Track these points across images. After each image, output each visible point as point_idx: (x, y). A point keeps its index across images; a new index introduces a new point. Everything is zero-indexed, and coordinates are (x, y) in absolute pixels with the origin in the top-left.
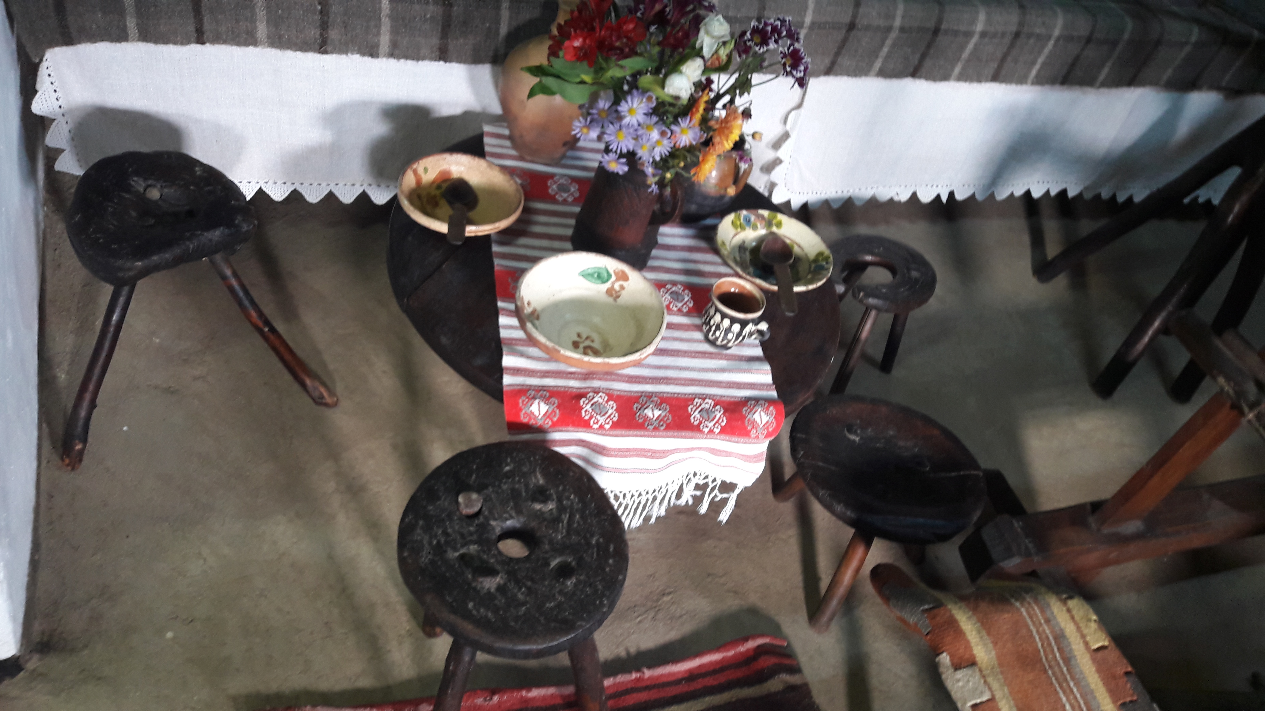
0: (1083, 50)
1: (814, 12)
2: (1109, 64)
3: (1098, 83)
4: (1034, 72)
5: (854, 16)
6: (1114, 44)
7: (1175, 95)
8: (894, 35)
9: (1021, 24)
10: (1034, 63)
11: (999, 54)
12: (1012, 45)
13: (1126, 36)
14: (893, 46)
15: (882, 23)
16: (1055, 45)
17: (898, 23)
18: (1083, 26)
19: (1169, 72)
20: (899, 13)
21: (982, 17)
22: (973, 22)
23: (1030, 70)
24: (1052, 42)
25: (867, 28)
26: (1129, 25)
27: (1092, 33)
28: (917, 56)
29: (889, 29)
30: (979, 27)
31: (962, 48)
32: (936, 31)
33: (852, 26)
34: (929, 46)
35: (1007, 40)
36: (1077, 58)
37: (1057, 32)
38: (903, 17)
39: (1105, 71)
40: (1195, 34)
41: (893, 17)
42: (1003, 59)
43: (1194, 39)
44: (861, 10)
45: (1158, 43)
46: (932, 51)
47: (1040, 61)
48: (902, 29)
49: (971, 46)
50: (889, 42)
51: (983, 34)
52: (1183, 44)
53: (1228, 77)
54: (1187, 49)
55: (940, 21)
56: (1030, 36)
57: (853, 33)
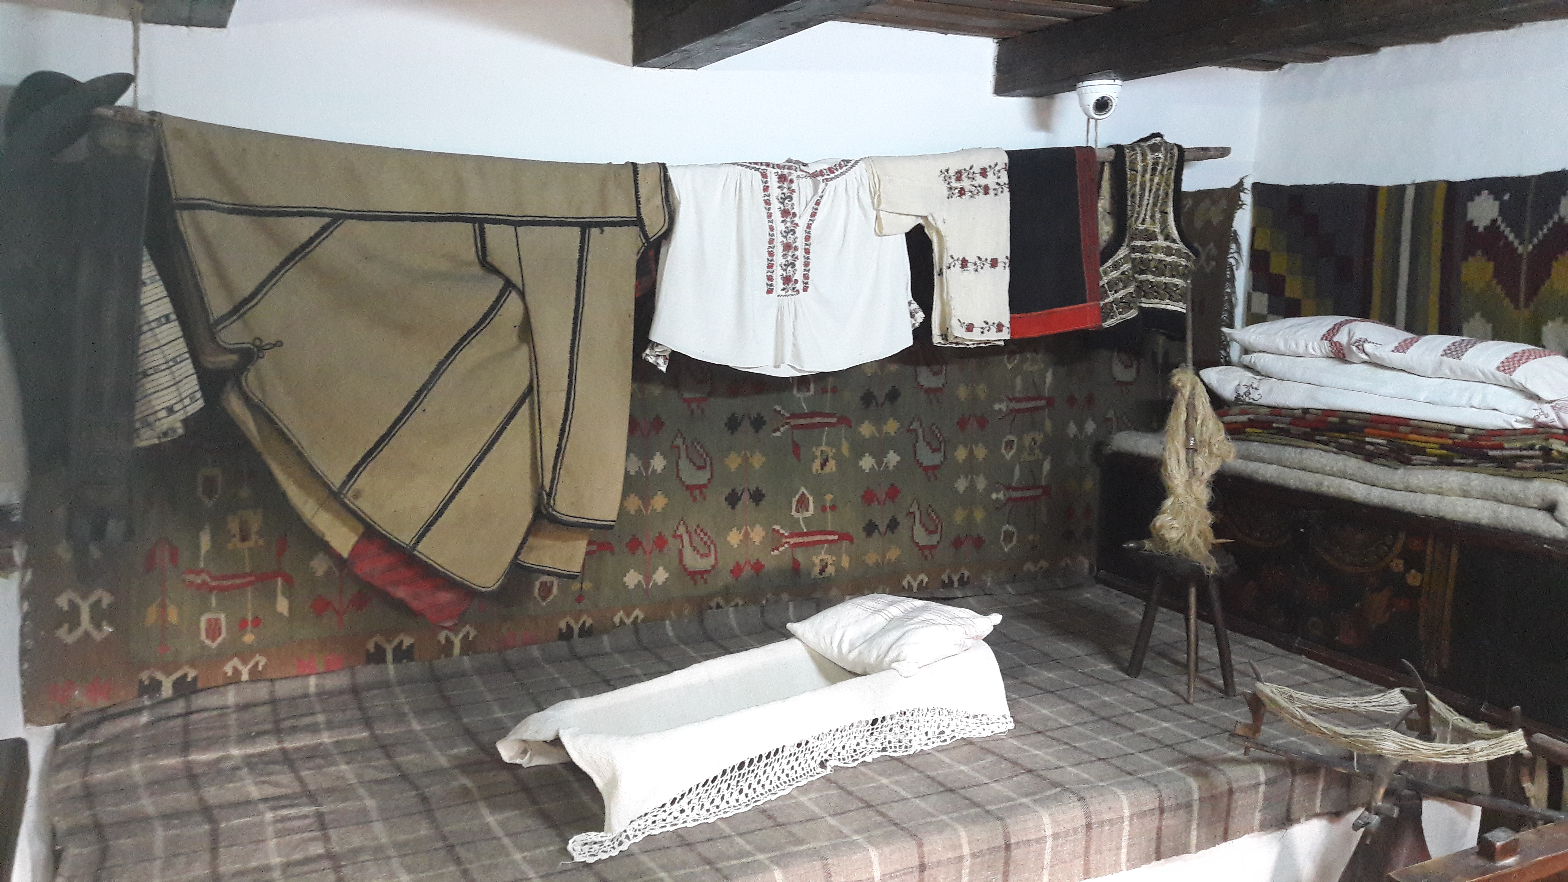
0: (1161, 820)
1: (880, 864)
2: (1194, 826)
3: (1193, 848)
4: (1123, 859)
5: (921, 857)
6: (1188, 806)
7: (1278, 834)
8: (967, 863)
9: (1088, 816)
10: (1119, 848)
11: (1080, 849)
12: (1088, 839)
13: (1196, 796)
14: (971, 873)
15: (951, 855)
16: (1131, 825)
17: (966, 851)
18: (1148, 799)
19: (1258, 816)
20: (964, 841)
21: (1046, 820)
22: (1039, 828)
23: (1118, 855)
24: (1127, 823)
25: (939, 863)
26: (1194, 784)
27: (1161, 801)
28: (1000, 876)
29: (960, 858)
30: (1049, 831)
31: (1040, 855)
32: (1008, 847)
33: (922, 868)
34: (1007, 863)
35: (1081, 835)
36: (1159, 829)
37: (1127, 813)
38: (969, 843)
39: (1194, 834)
40: (1262, 774)
41: (960, 846)
42: (1087, 854)
43: (1262, 779)
44: (925, 849)
45: (1231, 792)
46: (1011, 868)
47: (1124, 843)
48: (974, 855)
49: (1048, 851)
50: (965, 871)
51: (1056, 836)
52: (1258, 784)
53: (1318, 804)
54: (1262, 788)
55: (1007, 836)
56: (1101, 824)
57: (926, 873)
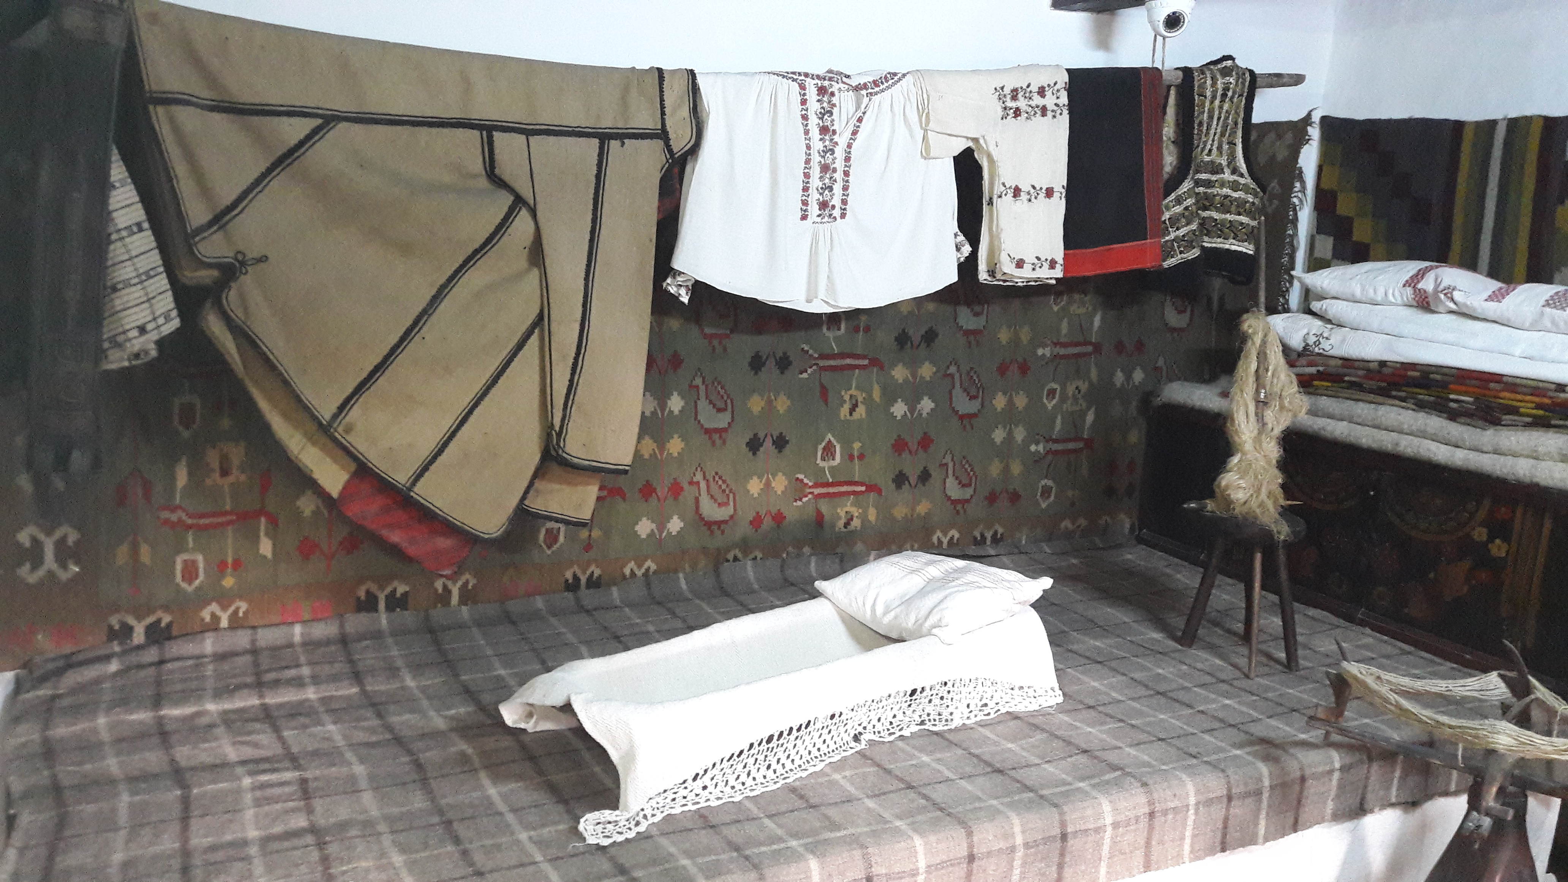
0: (1228, 809)
1: (925, 854)
2: (1263, 815)
3: (1261, 840)
4: (1187, 848)
5: (971, 846)
6: (1258, 793)
7: (1348, 825)
8: (1020, 854)
9: (1151, 803)
10: (1182, 839)
11: (1142, 842)
12: (1151, 828)
13: (1267, 783)
14: (1024, 864)
15: (1003, 845)
16: (1197, 813)
17: (1019, 840)
18: (1216, 785)
19: (1330, 806)
20: (1017, 829)
21: (1106, 807)
22: (1099, 815)
23: (1181, 846)
24: (1192, 812)
25: (989, 854)
26: (1264, 769)
27: (1229, 790)
28: (1054, 868)
29: (1013, 849)
30: (1109, 820)
31: (1099, 845)
32: (1064, 837)
33: (971, 858)
34: (1062, 855)
35: (1144, 822)
36: (1226, 820)
37: (1192, 800)
38: (1023, 832)
39: (1262, 823)
40: (1336, 759)
41: (1013, 835)
42: (1148, 844)
43: (1337, 765)
44: (975, 839)
45: (1303, 779)
46: (1067, 859)
47: (1188, 833)
48: (1027, 845)
49: (1107, 842)
50: (1017, 863)
51: (1116, 825)
52: (1331, 772)
53: (1394, 791)
54: (1336, 775)
55: (1063, 824)
56: (1165, 813)
57: (975, 865)
